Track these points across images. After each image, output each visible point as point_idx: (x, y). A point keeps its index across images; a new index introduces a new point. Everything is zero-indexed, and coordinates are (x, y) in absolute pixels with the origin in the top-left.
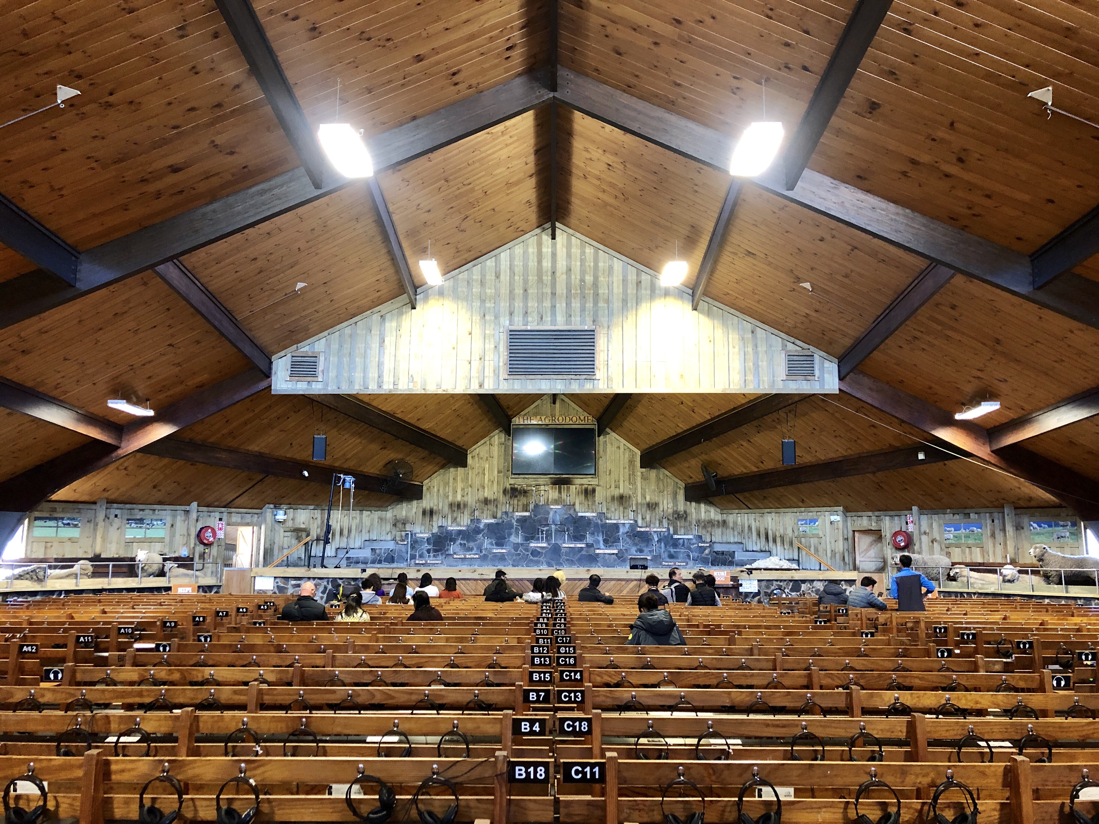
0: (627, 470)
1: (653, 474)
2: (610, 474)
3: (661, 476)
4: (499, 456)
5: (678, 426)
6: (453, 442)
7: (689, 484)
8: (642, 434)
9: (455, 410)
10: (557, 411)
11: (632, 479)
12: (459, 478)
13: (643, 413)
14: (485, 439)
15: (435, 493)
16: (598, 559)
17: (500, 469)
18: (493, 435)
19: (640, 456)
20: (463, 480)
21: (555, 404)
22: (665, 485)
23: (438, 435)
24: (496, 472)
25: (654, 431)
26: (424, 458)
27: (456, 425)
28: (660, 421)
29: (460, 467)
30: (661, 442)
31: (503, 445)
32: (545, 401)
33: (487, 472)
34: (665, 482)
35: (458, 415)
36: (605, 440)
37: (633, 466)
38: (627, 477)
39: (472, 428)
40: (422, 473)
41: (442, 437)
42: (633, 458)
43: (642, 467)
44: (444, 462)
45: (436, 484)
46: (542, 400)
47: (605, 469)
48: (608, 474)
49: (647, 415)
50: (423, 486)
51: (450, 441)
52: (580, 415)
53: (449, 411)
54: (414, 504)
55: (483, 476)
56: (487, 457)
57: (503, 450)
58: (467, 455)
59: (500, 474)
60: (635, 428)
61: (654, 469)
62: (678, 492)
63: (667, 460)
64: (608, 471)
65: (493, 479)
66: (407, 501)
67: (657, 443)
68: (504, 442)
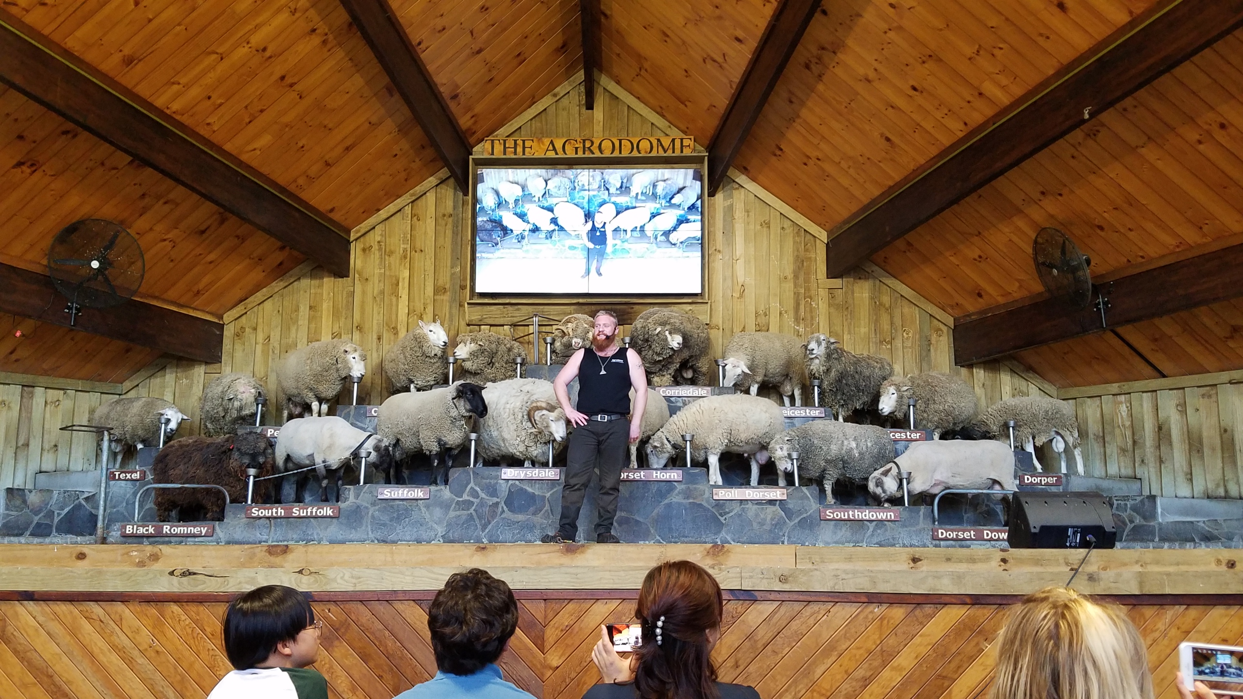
0: (789, 285)
1: (862, 291)
2: (741, 295)
3: (886, 299)
4: (438, 248)
5: (980, 94)
6: (292, 188)
7: (969, 316)
8: (844, 164)
9: (264, 50)
10: (598, 128)
11: (802, 307)
12: (325, 305)
13: (861, 71)
14: (399, 200)
15: (259, 348)
16: (722, 519)
17: (441, 283)
18: (418, 189)
19: (827, 245)
20: (336, 314)
21: (592, 108)
22: (898, 321)
23: (228, 147)
24: (430, 290)
25: (888, 139)
26: (203, 232)
27: (286, 119)
28: (914, 89)
29: (330, 277)
30: (906, 179)
31: (450, 220)
32: (565, 102)
33: (403, 288)
34: (897, 313)
35: (283, 78)
36: (729, 202)
37: (808, 274)
38: (790, 303)
39: (347, 149)
40: (211, 284)
41: (244, 158)
42: (806, 250)
43: (832, 273)
44: (279, 257)
45: (260, 321)
46: (555, 95)
47: (729, 282)
48: (736, 295)
49: (872, 75)
50: (223, 325)
51: (281, 181)
52: (660, 135)
53: (243, 51)
54: (196, 374)
55: (394, 299)
56: (405, 250)
57: (449, 233)
58: (349, 243)
59: (442, 297)
60: (823, 146)
61: (866, 278)
62: (933, 341)
63: (909, 244)
64: (738, 288)
65: (423, 309)
66: (177, 366)
67: (890, 187)
68: (450, 210)
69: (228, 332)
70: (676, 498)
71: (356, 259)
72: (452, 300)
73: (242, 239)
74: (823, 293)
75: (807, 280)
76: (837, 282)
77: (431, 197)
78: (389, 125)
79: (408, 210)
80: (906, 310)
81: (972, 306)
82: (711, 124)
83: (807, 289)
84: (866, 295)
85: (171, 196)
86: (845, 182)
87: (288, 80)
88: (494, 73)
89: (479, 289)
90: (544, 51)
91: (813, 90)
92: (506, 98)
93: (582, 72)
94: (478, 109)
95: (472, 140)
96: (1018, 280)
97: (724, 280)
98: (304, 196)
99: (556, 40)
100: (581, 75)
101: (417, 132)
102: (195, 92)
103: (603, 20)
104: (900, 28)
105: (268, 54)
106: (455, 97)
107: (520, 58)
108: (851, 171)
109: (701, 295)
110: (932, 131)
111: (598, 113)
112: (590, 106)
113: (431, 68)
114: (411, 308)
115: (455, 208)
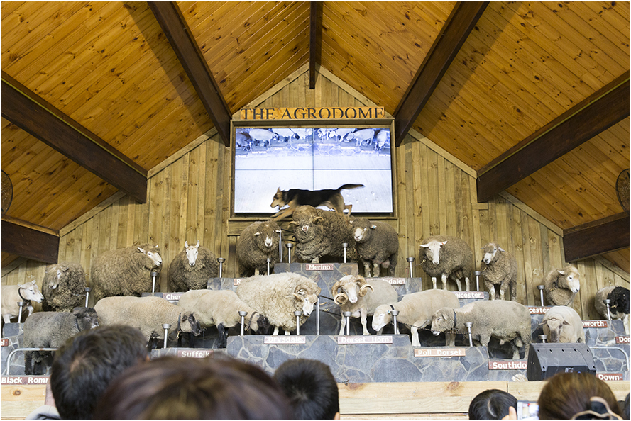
0: (452, 207)
1: (501, 212)
2: (420, 214)
3: (518, 217)
4: (208, 183)
5: (582, 82)
6: (112, 143)
7: (574, 228)
8: (488, 126)
9: (103, 51)
10: (318, 101)
11: (462, 222)
12: (129, 224)
13: (501, 67)
14: (181, 150)
15: (83, 253)
16: (421, 370)
17: (209, 206)
18: (195, 143)
19: (477, 180)
20: (137, 229)
21: (314, 88)
22: (526, 232)
23: (73, 116)
24: (202, 212)
25: (519, 111)
26: (51, 173)
27: (112, 97)
28: (537, 78)
29: (133, 203)
30: (531, 137)
31: (216, 163)
32: (295, 83)
33: (183, 211)
34: (526, 226)
35: (113, 70)
36: (409, 151)
37: (465, 199)
38: (453, 220)
39: (150, 116)
40: (54, 208)
41: (83, 123)
42: (463, 184)
43: (480, 200)
44: (99, 190)
45: (85, 234)
46: (289, 80)
47: (411, 205)
48: (416, 214)
49: (508, 69)
50: (59, 238)
51: (106, 139)
52: (361, 106)
53: (89, 52)
54: (40, 272)
55: (177, 218)
56: (185, 184)
57: (215, 172)
58: (146, 179)
59: (210, 216)
60: (474, 114)
61: (504, 203)
62: (550, 246)
63: (533, 180)
64: (417, 209)
65: (196, 224)
66: (27, 267)
67: (520, 142)
68: (216, 156)
69: (62, 243)
70: (388, 356)
71: (151, 190)
72: (218, 218)
73: (76, 178)
74: (475, 212)
75: (464, 204)
76: (485, 205)
77: (203, 148)
78: (179, 100)
79: (187, 156)
80: (531, 225)
81: (575, 222)
82: (397, 99)
83: (465, 210)
84: (504, 214)
85: (33, 149)
86: (490, 138)
87: (117, 71)
88: (250, 65)
89: (236, 211)
90: (283, 51)
91: (468, 78)
92: (256, 81)
93: (308, 63)
94: (237, 89)
95: (232, 109)
96: (606, 204)
97: (408, 203)
98: (119, 148)
99: (291, 44)
100: (307, 66)
101: (197, 105)
102: (55, 79)
103: (323, 31)
104: (528, 39)
105: (104, 54)
106: (223, 81)
107: (268, 57)
108: (493, 131)
109: (393, 214)
110: (548, 105)
111: (318, 91)
112: (312, 87)
113: (209, 63)
114: (189, 224)
115: (219, 154)
